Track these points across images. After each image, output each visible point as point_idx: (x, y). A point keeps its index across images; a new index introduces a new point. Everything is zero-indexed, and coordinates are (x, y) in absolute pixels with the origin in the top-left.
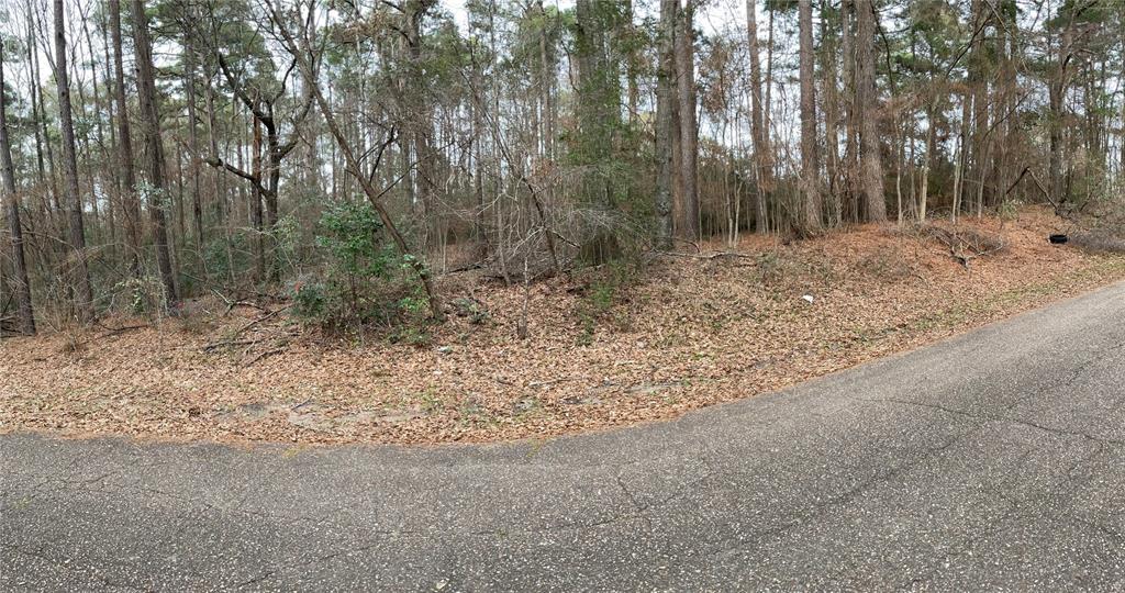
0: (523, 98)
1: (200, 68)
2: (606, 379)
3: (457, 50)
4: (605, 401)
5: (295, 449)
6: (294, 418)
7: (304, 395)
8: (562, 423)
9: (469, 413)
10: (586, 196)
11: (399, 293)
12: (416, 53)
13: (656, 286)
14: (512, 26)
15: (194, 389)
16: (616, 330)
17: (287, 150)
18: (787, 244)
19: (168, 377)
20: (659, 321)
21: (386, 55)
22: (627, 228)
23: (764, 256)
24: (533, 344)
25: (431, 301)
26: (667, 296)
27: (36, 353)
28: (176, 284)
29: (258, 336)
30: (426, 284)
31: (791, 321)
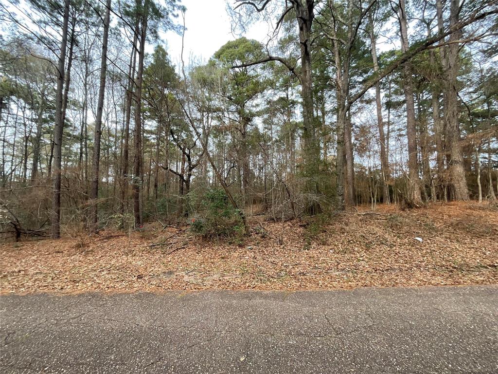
0: (282, 153)
1: (164, 132)
2: (317, 265)
3: (258, 136)
4: (317, 276)
5: (184, 293)
6: (186, 278)
7: (192, 267)
8: (298, 284)
9: (259, 276)
10: (307, 189)
11: (233, 224)
12: (244, 137)
13: (338, 226)
14: (279, 128)
15: (142, 265)
16: (321, 244)
17: (194, 166)
18: (403, 210)
19: (130, 260)
20: (340, 242)
21: (234, 137)
22: (325, 201)
23: (391, 215)
24: (285, 247)
25: (246, 227)
26: (343, 230)
27: (57, 249)
28: (141, 217)
29: (175, 240)
30: (244, 221)
31: (410, 250)
